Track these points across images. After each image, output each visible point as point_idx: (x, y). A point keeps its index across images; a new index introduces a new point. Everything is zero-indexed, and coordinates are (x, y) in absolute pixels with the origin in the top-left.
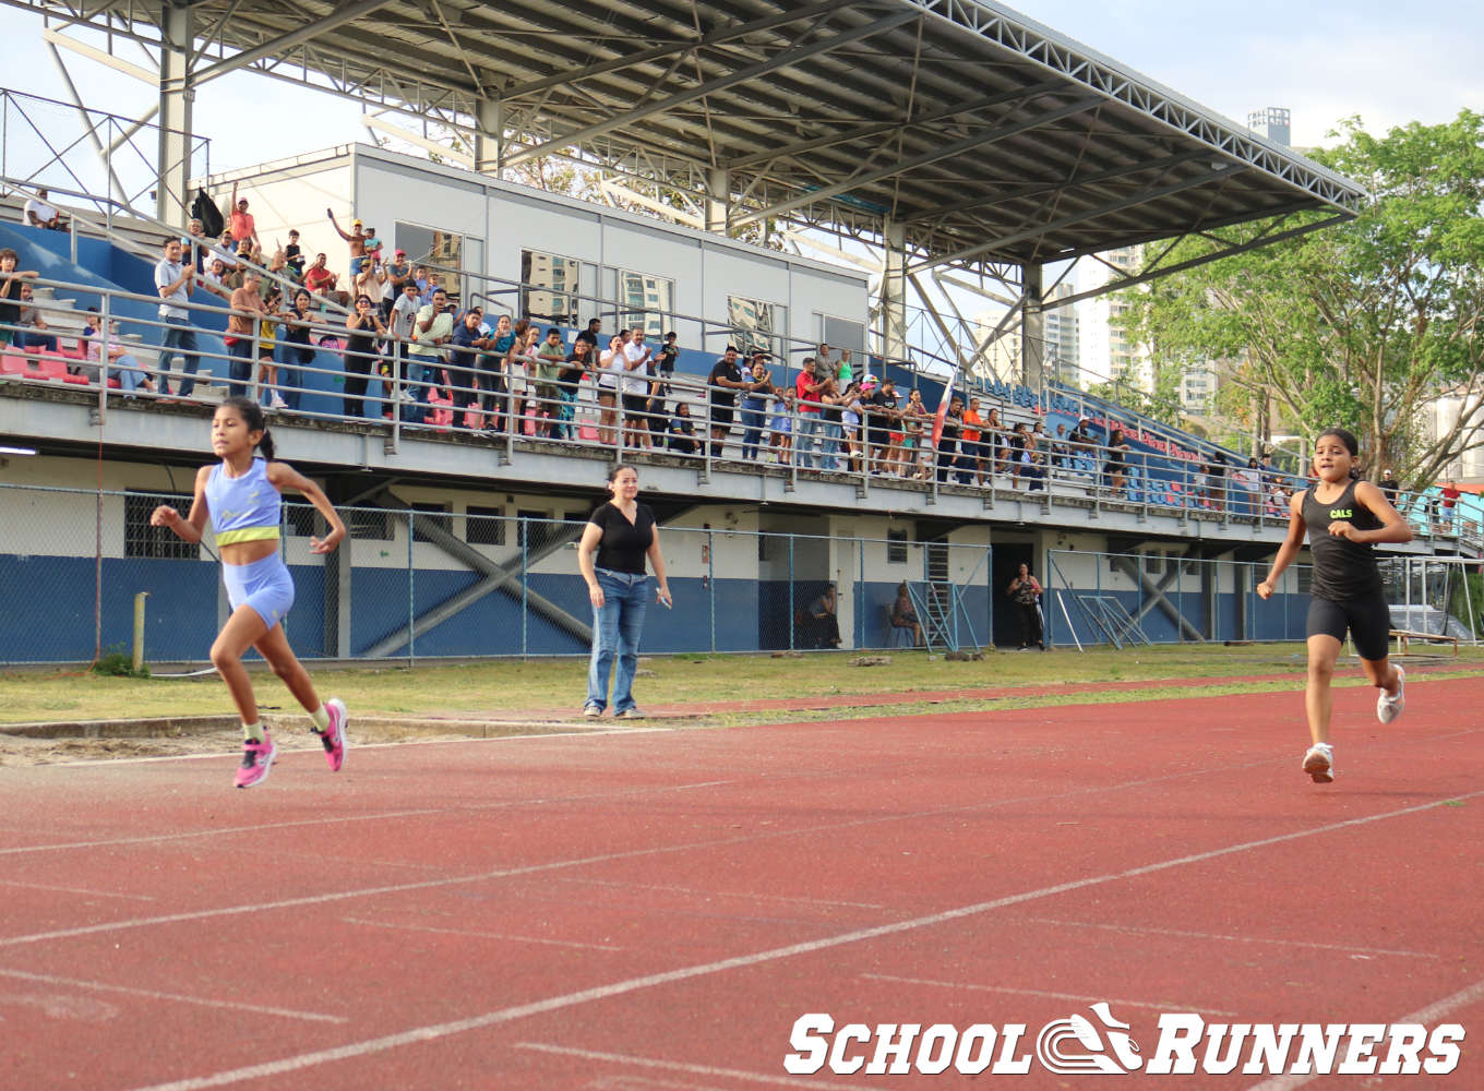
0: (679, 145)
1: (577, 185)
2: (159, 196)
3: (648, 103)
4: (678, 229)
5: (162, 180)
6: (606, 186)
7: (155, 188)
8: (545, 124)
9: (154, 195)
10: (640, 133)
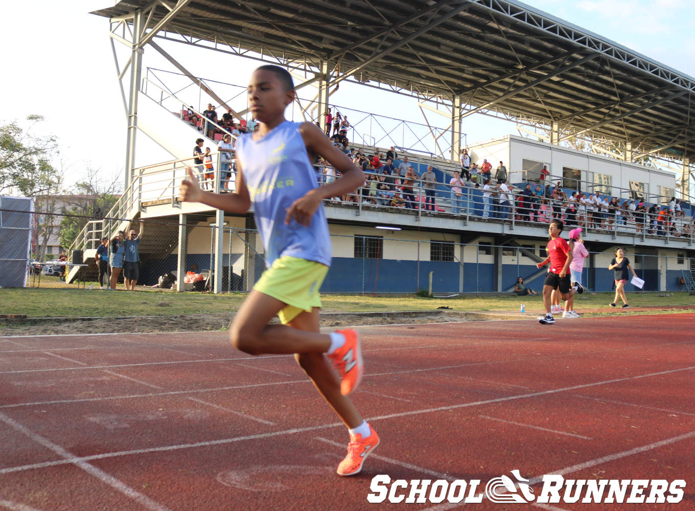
0: (616, 134)
1: (586, 146)
2: (452, 152)
3: (604, 121)
4: (617, 161)
5: (452, 147)
6: (594, 147)
7: (450, 149)
8: (573, 128)
9: (450, 151)
10: (603, 130)
